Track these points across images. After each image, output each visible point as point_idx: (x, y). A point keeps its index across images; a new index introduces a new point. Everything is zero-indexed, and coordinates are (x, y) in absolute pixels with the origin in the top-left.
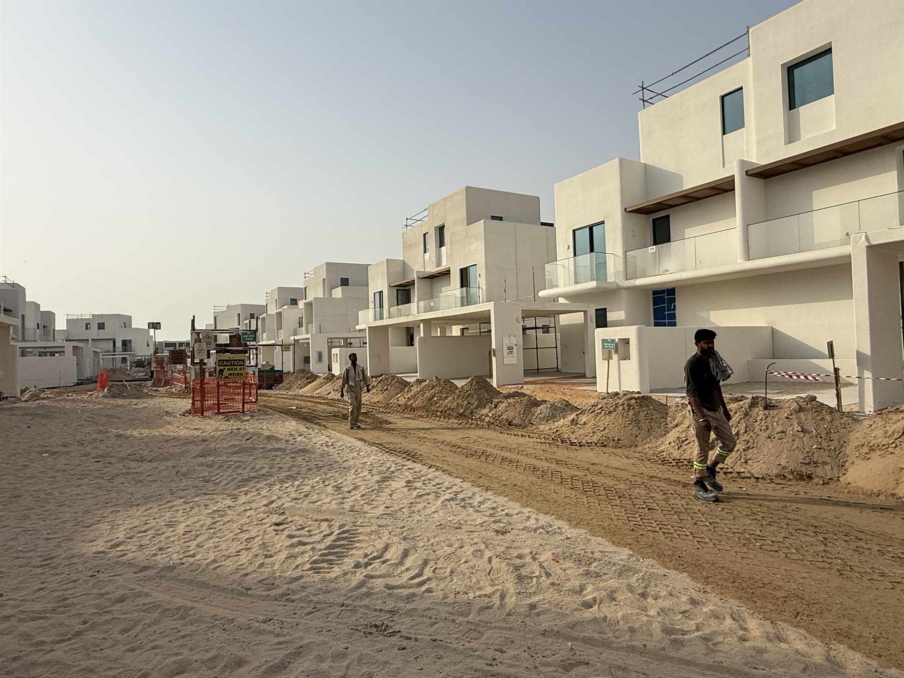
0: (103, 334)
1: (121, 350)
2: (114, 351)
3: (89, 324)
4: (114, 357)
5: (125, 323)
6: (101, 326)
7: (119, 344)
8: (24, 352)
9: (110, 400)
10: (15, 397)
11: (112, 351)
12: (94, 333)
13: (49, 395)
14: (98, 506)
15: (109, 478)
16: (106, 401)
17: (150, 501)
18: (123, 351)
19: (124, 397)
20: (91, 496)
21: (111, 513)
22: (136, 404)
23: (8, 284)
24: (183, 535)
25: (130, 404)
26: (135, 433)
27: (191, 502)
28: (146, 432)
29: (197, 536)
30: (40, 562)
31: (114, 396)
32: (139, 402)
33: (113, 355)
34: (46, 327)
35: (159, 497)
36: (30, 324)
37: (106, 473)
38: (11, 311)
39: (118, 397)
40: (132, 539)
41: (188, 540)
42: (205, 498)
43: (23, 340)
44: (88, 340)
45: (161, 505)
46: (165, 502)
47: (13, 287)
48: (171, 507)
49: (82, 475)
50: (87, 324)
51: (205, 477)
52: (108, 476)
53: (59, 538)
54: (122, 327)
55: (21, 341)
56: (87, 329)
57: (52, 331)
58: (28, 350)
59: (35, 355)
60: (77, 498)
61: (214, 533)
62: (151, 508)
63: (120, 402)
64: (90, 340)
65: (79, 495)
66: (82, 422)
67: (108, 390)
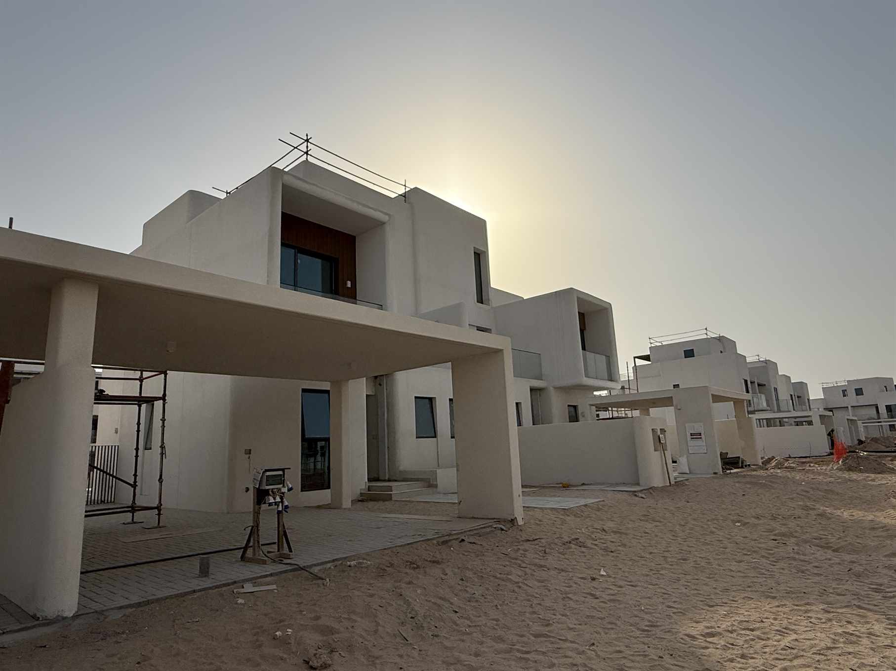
0: (862, 400)
1: (886, 417)
2: (879, 418)
3: (846, 390)
4: (879, 424)
5: (885, 387)
6: (859, 392)
7: (883, 410)
8: (782, 422)
9: (844, 473)
10: (758, 465)
11: (876, 418)
12: (852, 399)
13: (792, 465)
14: (739, 588)
15: (774, 559)
16: (840, 474)
17: (790, 597)
18: (889, 418)
19: (861, 471)
20: (742, 575)
21: (743, 598)
22: (873, 480)
23: (762, 361)
24: (782, 649)
25: (864, 479)
26: (846, 514)
27: (833, 612)
28: (858, 514)
29: (797, 657)
30: (646, 626)
31: (850, 469)
32: (877, 478)
33: (879, 422)
34: (800, 397)
35: (803, 594)
36: (784, 395)
37: (773, 554)
38: (765, 385)
39: (856, 471)
40: (732, 633)
41: (782, 657)
42: (854, 612)
43: (779, 411)
44: (847, 407)
45: (797, 605)
46: (803, 602)
47: (766, 363)
48: (806, 611)
49: (749, 551)
50: (844, 391)
51: (881, 585)
52: (773, 558)
53: (677, 609)
54: (884, 391)
55: (777, 412)
56: (844, 396)
57: (807, 401)
58: (784, 420)
59: (791, 425)
60: (729, 574)
61: (818, 661)
62: (785, 605)
63: (854, 476)
64: (850, 408)
65: (732, 571)
66: (795, 495)
67: (842, 462)
